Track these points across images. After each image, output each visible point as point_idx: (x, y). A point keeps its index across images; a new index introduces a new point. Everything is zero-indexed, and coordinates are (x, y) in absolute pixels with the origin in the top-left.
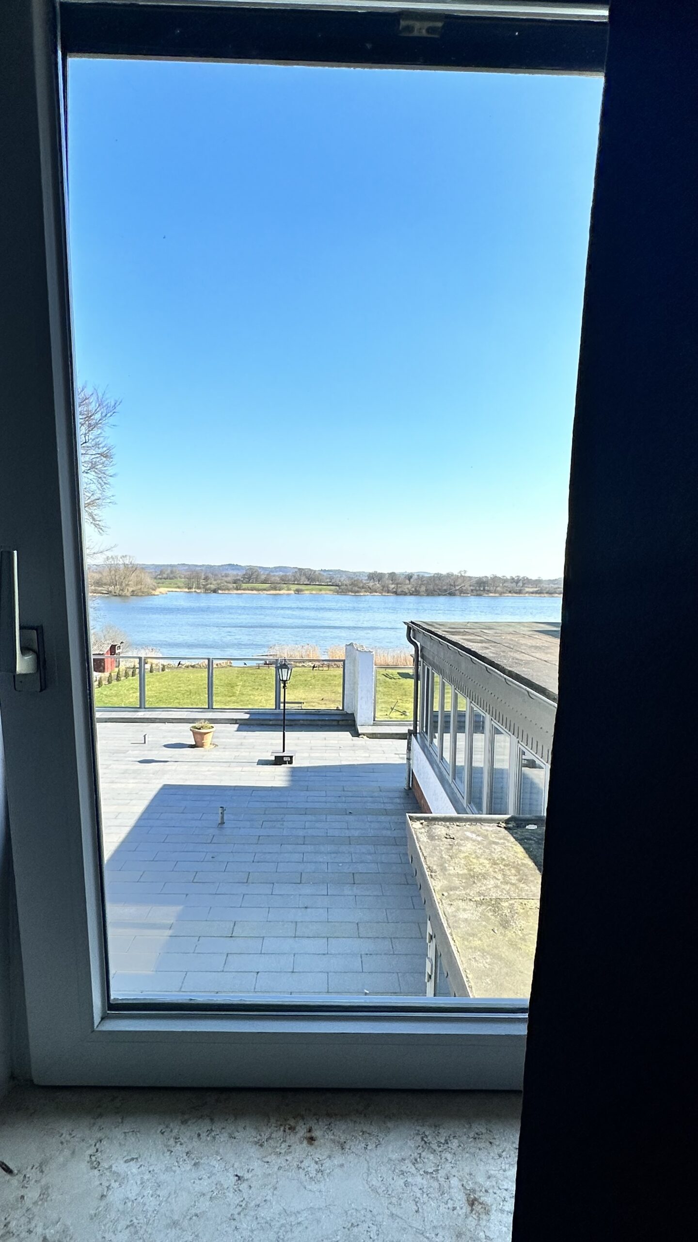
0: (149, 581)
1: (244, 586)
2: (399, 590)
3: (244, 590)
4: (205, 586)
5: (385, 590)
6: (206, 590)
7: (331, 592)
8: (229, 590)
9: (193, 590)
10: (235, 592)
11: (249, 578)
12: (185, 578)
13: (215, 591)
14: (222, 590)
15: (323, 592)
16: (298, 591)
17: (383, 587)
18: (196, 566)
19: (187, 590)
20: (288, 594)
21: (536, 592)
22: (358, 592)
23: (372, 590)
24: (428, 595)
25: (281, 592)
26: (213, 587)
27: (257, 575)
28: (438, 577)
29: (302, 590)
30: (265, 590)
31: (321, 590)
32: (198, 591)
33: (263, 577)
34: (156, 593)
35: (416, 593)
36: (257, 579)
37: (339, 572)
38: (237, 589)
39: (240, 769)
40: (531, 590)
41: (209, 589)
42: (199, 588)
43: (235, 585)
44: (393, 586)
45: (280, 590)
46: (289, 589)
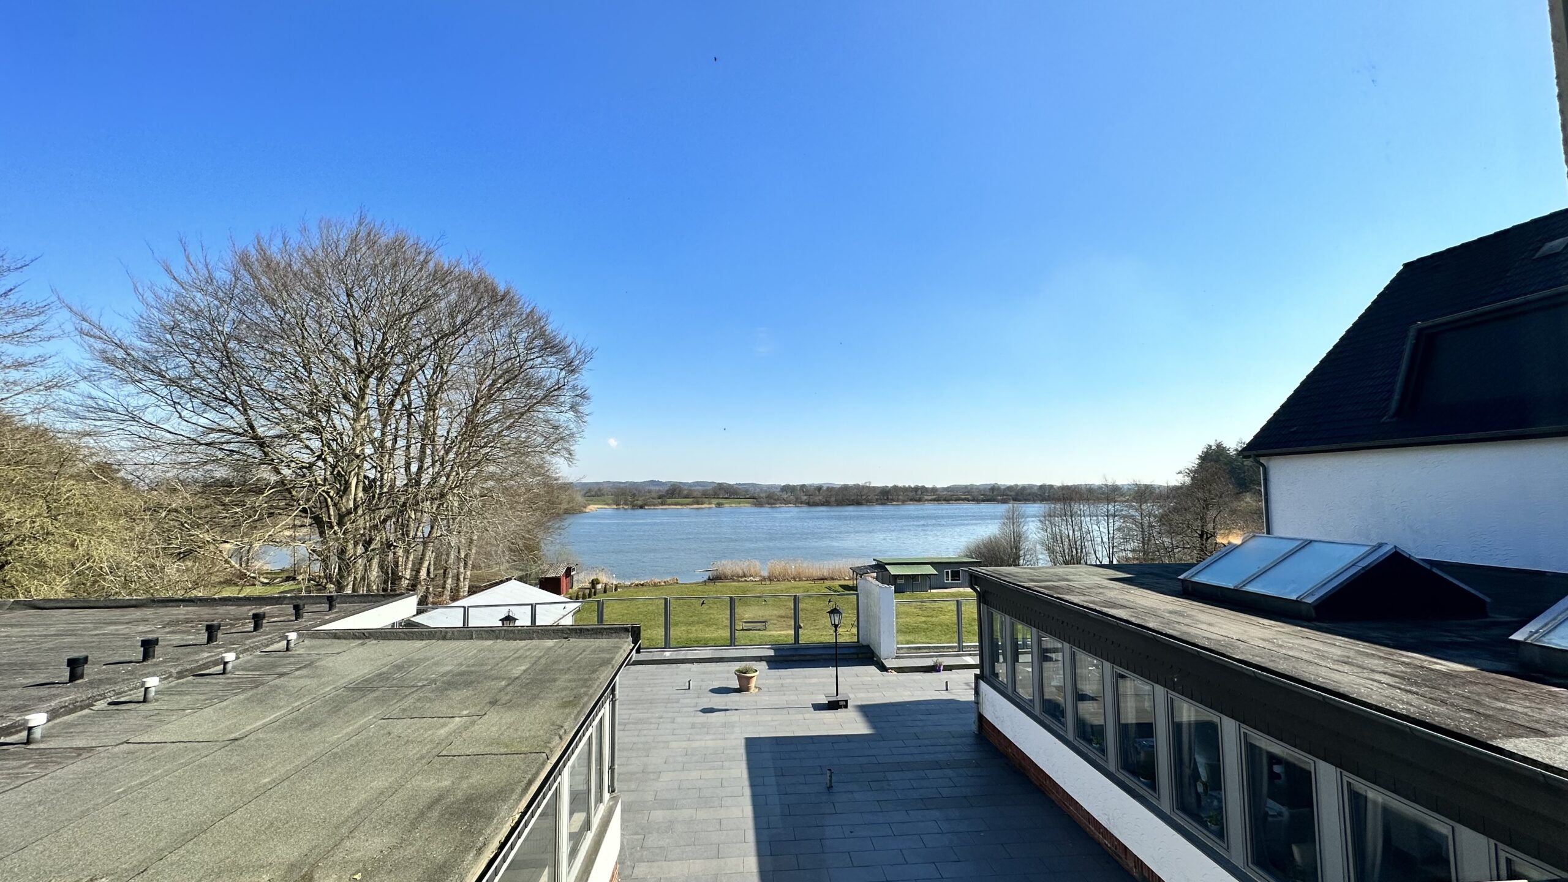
0: (579, 499)
1: (669, 501)
2: (812, 501)
3: (669, 505)
4: (632, 502)
5: (798, 502)
6: (633, 506)
7: (749, 505)
8: (654, 505)
9: (621, 506)
10: (661, 507)
11: (673, 494)
12: (612, 495)
13: (641, 507)
14: (649, 505)
15: (742, 505)
16: (719, 505)
17: (797, 499)
18: (620, 483)
19: (615, 507)
20: (710, 508)
21: (934, 500)
22: (775, 504)
23: (787, 502)
24: (838, 505)
25: (703, 506)
26: (639, 503)
27: (680, 491)
28: (845, 488)
29: (722, 504)
30: (688, 504)
31: (739, 503)
32: (626, 507)
33: (685, 492)
34: (587, 511)
35: (826, 503)
36: (679, 494)
37: (753, 485)
38: (662, 504)
39: (801, 716)
40: (930, 498)
41: (636, 505)
42: (626, 504)
43: (660, 500)
44: (805, 497)
45: (702, 504)
46: (710, 503)
